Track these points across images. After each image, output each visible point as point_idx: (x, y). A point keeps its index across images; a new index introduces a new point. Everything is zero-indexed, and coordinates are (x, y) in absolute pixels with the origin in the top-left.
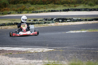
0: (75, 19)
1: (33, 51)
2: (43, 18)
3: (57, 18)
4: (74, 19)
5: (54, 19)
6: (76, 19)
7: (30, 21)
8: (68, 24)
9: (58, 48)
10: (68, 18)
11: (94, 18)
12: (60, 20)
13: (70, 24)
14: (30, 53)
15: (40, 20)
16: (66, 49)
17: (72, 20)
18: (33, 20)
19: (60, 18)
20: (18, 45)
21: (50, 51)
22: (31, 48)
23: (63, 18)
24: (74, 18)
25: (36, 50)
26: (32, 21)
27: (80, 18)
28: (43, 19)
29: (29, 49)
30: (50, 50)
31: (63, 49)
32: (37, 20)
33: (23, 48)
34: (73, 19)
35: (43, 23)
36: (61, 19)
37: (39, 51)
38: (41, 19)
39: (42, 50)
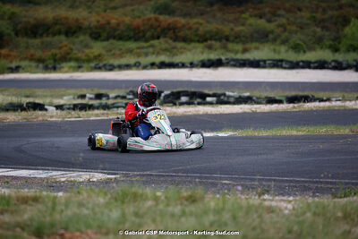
0: (231, 97)
1: (63, 180)
2: (128, 91)
3: (175, 90)
4: (229, 97)
5: (162, 92)
6: (236, 94)
7: (83, 96)
8: (195, 113)
9: (131, 173)
10: (211, 93)
11: (293, 93)
12: (184, 99)
13: (201, 113)
14: (56, 182)
15: (116, 97)
16: (151, 175)
17: (222, 97)
18: (92, 96)
19: (185, 89)
20: (29, 165)
21: (108, 179)
22: (60, 173)
23: (193, 90)
24: (227, 93)
25: (74, 177)
26: (91, 99)
27: (247, 94)
28: (128, 94)
29: (54, 173)
30: (109, 176)
31: (144, 175)
32: (107, 96)
33: (41, 172)
34: (224, 95)
35: (120, 105)
36: (186, 93)
37: (81, 180)
38: (122, 93)
39: (88, 177)
